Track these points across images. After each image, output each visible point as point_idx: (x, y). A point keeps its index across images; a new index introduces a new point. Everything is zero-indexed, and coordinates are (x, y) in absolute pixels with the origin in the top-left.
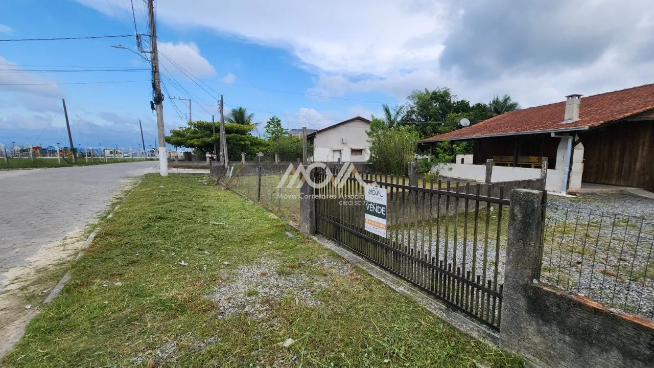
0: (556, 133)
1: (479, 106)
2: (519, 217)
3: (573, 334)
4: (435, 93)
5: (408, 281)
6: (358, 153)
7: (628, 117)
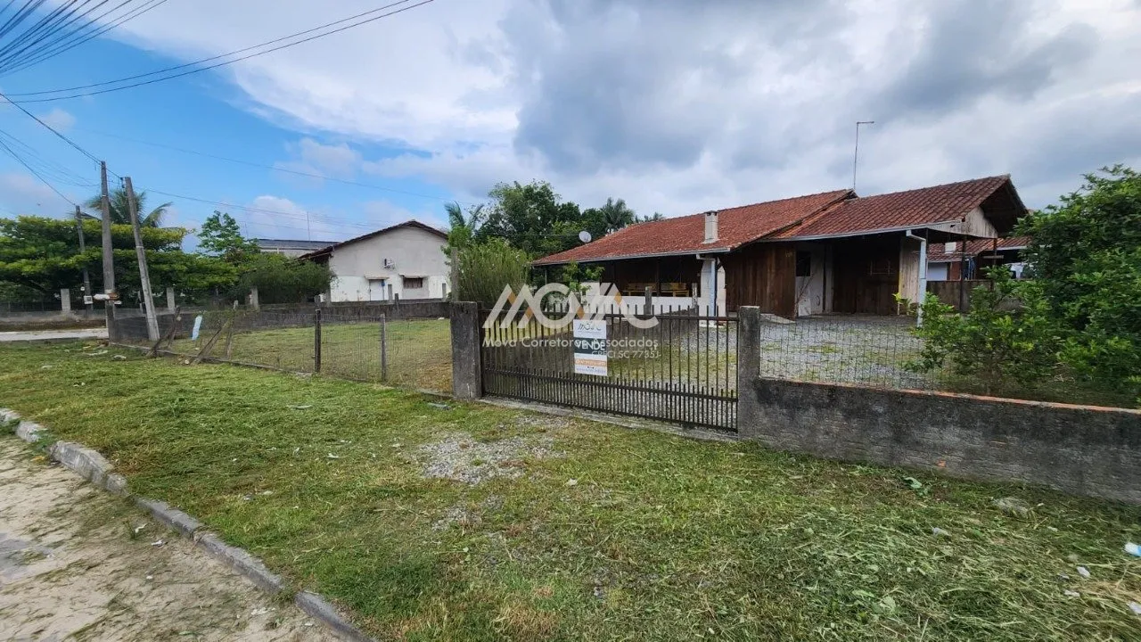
0: (701, 255)
1: (592, 212)
2: (747, 328)
3: (787, 406)
4: (529, 190)
5: (638, 416)
6: (415, 285)
7: (759, 239)
